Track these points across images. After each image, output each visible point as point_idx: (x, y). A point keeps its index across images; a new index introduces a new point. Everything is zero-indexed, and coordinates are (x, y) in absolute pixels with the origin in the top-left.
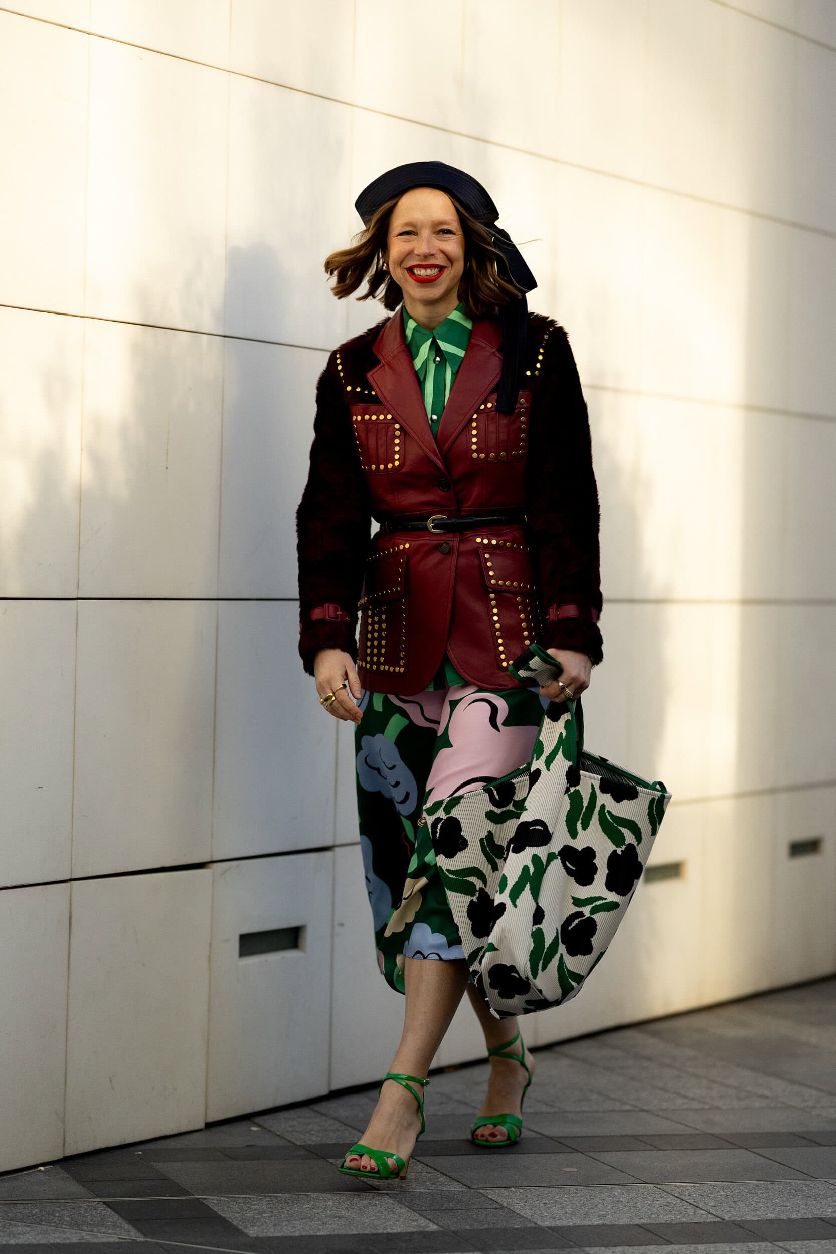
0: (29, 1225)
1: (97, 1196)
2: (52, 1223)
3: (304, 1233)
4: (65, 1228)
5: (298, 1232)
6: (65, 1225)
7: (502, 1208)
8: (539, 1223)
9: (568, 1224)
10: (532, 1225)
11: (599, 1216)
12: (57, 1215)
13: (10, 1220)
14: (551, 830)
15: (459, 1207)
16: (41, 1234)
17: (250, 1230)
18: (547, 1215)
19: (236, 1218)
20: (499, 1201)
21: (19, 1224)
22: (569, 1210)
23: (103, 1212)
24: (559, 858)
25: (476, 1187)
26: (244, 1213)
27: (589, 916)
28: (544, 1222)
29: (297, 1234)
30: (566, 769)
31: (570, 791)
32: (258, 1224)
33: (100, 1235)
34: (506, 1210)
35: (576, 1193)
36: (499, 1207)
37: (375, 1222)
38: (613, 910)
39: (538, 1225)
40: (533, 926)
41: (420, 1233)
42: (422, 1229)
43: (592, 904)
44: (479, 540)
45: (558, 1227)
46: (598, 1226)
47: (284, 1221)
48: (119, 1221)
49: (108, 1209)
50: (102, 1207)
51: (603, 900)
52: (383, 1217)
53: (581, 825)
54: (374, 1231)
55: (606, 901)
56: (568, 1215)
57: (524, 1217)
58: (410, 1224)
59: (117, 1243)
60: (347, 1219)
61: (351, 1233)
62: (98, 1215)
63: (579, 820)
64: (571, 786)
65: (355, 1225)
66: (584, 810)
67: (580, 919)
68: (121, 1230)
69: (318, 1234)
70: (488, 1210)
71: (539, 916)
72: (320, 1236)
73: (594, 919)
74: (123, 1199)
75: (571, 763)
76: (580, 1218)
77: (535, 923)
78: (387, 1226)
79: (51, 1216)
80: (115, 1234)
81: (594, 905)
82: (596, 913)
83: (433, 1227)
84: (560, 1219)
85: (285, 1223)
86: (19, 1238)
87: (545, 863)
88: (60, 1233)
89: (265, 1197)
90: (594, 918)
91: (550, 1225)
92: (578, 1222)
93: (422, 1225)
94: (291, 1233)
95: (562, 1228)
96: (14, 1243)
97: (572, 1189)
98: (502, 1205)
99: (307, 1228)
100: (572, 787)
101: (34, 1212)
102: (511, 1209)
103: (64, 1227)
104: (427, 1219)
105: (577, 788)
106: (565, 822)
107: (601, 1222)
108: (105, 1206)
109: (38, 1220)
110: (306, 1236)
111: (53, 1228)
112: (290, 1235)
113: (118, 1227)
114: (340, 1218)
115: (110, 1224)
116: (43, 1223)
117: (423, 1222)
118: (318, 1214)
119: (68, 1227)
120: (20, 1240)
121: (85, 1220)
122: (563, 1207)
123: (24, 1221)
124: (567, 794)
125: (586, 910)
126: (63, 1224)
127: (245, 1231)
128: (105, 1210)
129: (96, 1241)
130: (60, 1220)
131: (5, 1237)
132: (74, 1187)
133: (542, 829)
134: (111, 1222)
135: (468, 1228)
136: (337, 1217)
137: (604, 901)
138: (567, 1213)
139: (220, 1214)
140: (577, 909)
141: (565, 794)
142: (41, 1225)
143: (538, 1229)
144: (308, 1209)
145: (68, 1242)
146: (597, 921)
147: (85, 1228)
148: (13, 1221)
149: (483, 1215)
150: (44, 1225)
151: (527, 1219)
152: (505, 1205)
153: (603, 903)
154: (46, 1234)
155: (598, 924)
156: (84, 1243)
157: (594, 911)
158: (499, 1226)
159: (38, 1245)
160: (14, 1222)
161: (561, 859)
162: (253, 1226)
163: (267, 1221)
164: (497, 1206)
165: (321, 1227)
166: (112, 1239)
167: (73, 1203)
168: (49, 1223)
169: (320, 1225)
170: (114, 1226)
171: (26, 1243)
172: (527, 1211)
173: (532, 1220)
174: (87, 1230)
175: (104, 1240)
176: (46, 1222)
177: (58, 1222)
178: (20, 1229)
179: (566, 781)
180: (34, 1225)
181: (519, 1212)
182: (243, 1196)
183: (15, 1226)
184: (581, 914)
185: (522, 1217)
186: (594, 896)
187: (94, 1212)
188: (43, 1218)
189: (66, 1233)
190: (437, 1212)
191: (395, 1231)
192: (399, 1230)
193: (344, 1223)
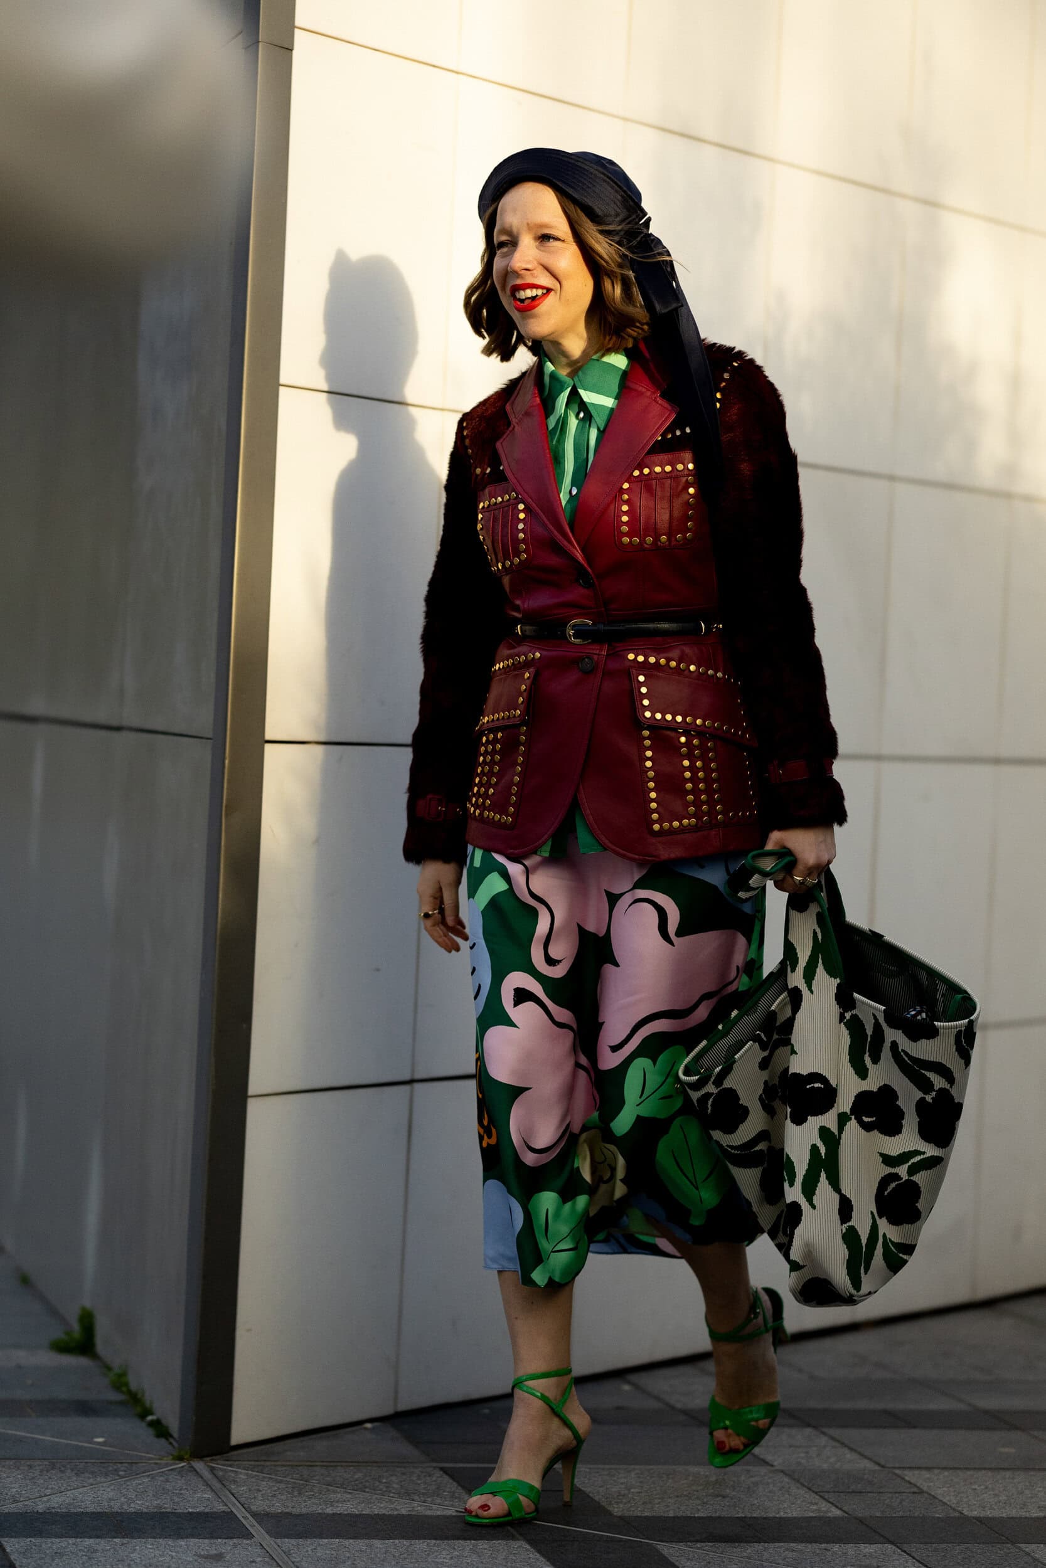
0: (349, 1491)
1: (433, 1460)
2: (377, 1490)
3: (681, 1514)
4: (392, 1497)
5: (671, 1512)
6: (394, 1493)
7: (921, 1492)
8: (966, 1512)
9: (1001, 1515)
10: (957, 1514)
11: (1039, 1507)
12: (384, 1481)
13: (328, 1485)
14: (833, 1083)
15: (869, 1489)
16: (363, 1502)
17: (614, 1508)
18: (975, 1503)
19: (598, 1492)
20: (918, 1485)
21: (338, 1490)
22: (1003, 1498)
23: (440, 1479)
24: (853, 1117)
25: (891, 1465)
26: (608, 1487)
27: (907, 1178)
28: (971, 1511)
29: (671, 1514)
30: (834, 991)
31: (845, 1018)
32: (624, 1501)
33: (434, 1507)
34: (926, 1495)
35: (1013, 1478)
36: (917, 1491)
37: (766, 1503)
38: (936, 1166)
39: (965, 1515)
40: (842, 1224)
41: (820, 1518)
42: (822, 1514)
43: (908, 1162)
44: (631, 656)
45: (988, 1518)
46: (1038, 1518)
47: (656, 1498)
48: (457, 1491)
49: (445, 1476)
50: (439, 1473)
51: (920, 1155)
52: (776, 1498)
53: (869, 1059)
54: (763, 1515)
55: (925, 1156)
56: (1001, 1504)
57: (946, 1504)
58: (808, 1507)
59: (454, 1516)
60: (732, 1499)
61: (737, 1516)
62: (434, 1483)
63: (866, 1053)
64: (846, 1010)
65: (742, 1506)
66: (869, 1039)
67: (897, 1183)
68: (460, 1501)
69: (696, 1515)
70: (904, 1494)
71: (845, 1209)
72: (699, 1518)
73: (915, 1182)
74: (461, 1465)
75: (838, 981)
76: (1016, 1507)
77: (843, 1221)
78: (780, 1509)
79: (377, 1483)
80: (452, 1506)
81: (910, 1163)
82: (916, 1173)
83: (835, 1512)
84: (991, 1508)
85: (656, 1501)
86: (338, 1507)
87: (836, 1133)
88: (387, 1502)
89: (634, 1469)
90: (914, 1179)
91: (978, 1515)
92: (1014, 1513)
93: (823, 1509)
94: (664, 1512)
95: (993, 1519)
96: (331, 1512)
97: (1008, 1474)
98: (921, 1489)
99: (683, 1508)
100: (847, 1012)
101: (356, 1477)
102: (933, 1493)
103: (392, 1495)
104: (830, 1502)
105: (854, 1012)
106: (849, 1063)
107: (1041, 1514)
108: (441, 1472)
109: (360, 1486)
110: (682, 1517)
111: (379, 1497)
112: (662, 1514)
113: (456, 1498)
114: (724, 1497)
115: (445, 1493)
116: (367, 1490)
117: (824, 1506)
118: (697, 1491)
119: (396, 1496)
120: (339, 1509)
121: (416, 1488)
122: (995, 1495)
123: (345, 1486)
124: (842, 1023)
125: (902, 1171)
126: (390, 1492)
127: (610, 1509)
128: (441, 1477)
129: (429, 1513)
130: (387, 1487)
131: (320, 1505)
132: (405, 1449)
133: (822, 1086)
134: (449, 1492)
135: (878, 1514)
136: (720, 1496)
137: (922, 1157)
138: (1000, 1502)
139: (580, 1487)
140: (889, 1170)
141: (840, 1023)
142: (364, 1492)
143: (964, 1519)
144: (686, 1486)
145: (396, 1513)
146: (919, 1182)
147: (416, 1497)
148: (332, 1486)
149: (898, 1500)
150: (368, 1492)
151: (951, 1507)
152: (925, 1489)
153: (921, 1160)
154: (371, 1503)
155: (920, 1185)
156: (414, 1515)
157: (912, 1171)
158: (916, 1515)
159: (360, 1515)
160: (332, 1488)
161: (855, 1119)
162: (617, 1503)
163: (635, 1498)
164: (915, 1490)
165: (699, 1507)
166: (447, 1511)
167: (405, 1467)
168: (374, 1490)
169: (699, 1505)
170: (452, 1497)
171: (346, 1513)
172: (952, 1497)
173: (957, 1508)
174: (419, 1500)
175: (439, 1513)
176: (370, 1489)
177: (384, 1489)
178: (339, 1496)
179: (837, 1006)
180: (356, 1492)
181: (941, 1498)
182: (607, 1467)
183: (334, 1492)
184: (896, 1177)
185: (945, 1504)
186: (908, 1150)
187: (428, 1478)
188: (367, 1484)
189: (395, 1503)
190: (842, 1494)
191: (790, 1515)
192: (795, 1514)
193: (728, 1504)
